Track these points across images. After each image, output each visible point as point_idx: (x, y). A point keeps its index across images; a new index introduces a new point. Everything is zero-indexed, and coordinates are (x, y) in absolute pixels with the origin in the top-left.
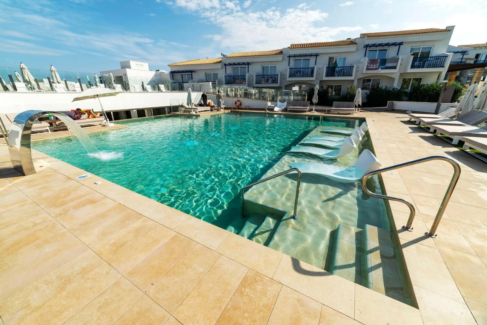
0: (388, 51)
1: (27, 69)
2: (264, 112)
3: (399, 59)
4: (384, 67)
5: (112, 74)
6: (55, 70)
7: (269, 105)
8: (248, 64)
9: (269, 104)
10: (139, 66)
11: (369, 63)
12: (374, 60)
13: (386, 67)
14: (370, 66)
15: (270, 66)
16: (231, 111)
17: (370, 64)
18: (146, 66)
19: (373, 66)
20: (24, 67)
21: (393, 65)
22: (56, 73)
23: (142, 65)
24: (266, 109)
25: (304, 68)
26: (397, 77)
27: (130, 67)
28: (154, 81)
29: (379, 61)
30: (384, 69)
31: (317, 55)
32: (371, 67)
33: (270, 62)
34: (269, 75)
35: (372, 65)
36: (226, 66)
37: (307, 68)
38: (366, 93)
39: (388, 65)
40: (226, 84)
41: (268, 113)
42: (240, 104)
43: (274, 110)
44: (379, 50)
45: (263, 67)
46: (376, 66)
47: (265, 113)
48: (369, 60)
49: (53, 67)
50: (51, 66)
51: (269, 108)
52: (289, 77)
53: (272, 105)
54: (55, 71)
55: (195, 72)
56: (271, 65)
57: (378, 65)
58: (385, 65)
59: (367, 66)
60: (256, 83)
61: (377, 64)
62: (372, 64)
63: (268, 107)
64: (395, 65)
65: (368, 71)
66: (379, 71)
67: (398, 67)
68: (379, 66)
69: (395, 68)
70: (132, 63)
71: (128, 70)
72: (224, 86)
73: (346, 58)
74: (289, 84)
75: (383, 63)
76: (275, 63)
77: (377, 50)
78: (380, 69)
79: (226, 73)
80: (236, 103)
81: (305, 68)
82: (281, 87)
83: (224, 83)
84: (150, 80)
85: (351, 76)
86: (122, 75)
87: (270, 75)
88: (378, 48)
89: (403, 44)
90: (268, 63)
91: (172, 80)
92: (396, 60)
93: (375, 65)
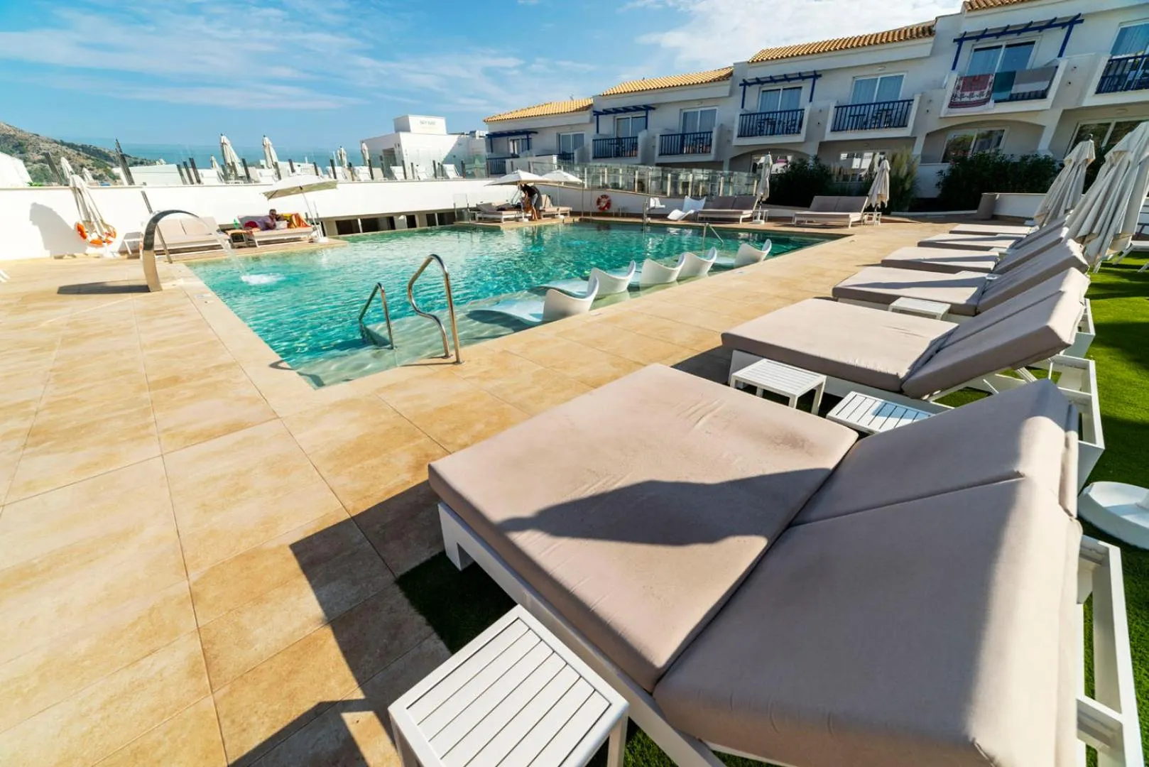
0: (1036, 46)
1: (229, 145)
2: (640, 220)
3: (1057, 67)
4: (1006, 95)
5: (368, 146)
6: (270, 143)
7: (652, 205)
8: (648, 108)
9: (655, 203)
10: (427, 125)
11: (958, 88)
12: (975, 77)
13: (1011, 95)
14: (962, 96)
15: (699, 110)
16: (580, 219)
17: (962, 91)
18: (440, 123)
19: (971, 96)
20: (225, 142)
21: (1034, 89)
22: (272, 149)
23: (433, 123)
24: (645, 216)
25: (785, 112)
26: (1050, 122)
27: (407, 130)
28: (454, 156)
29: (992, 78)
30: (1005, 101)
31: (816, 76)
32: (965, 99)
33: (701, 100)
34: (697, 133)
35: (967, 94)
36: (600, 116)
37: (793, 111)
38: (941, 172)
39: (1018, 88)
40: (595, 157)
41: (648, 224)
42: (608, 205)
43: (669, 217)
44: (1008, 46)
45: (685, 114)
46: (982, 94)
47: (642, 224)
48: (961, 78)
49: (266, 139)
50: (264, 136)
51: (652, 212)
52: (738, 136)
53: (661, 204)
54: (269, 145)
55: (536, 133)
56: (703, 109)
57: (986, 91)
58: (1011, 89)
59: (954, 96)
60: (661, 154)
61: (985, 88)
62: (967, 91)
63: (649, 210)
64: (1044, 89)
65: (954, 109)
66: (989, 109)
67: (1051, 95)
68: (989, 93)
69: (1043, 95)
70: (414, 121)
71: (403, 136)
72: (592, 164)
73: (902, 76)
74: (741, 153)
75: (1004, 84)
76: (712, 104)
77: (1000, 47)
78: (992, 101)
79: (598, 132)
80: (599, 202)
81: (789, 111)
82: (722, 163)
83: (591, 156)
84: (446, 154)
85: (905, 125)
86: (393, 146)
87: (700, 133)
88: (1003, 41)
89: (1082, 21)
90: (696, 104)
91: (490, 153)
92: (1048, 72)
93: (977, 93)
